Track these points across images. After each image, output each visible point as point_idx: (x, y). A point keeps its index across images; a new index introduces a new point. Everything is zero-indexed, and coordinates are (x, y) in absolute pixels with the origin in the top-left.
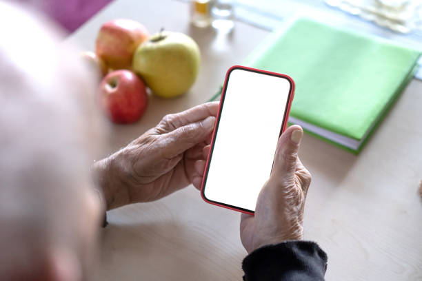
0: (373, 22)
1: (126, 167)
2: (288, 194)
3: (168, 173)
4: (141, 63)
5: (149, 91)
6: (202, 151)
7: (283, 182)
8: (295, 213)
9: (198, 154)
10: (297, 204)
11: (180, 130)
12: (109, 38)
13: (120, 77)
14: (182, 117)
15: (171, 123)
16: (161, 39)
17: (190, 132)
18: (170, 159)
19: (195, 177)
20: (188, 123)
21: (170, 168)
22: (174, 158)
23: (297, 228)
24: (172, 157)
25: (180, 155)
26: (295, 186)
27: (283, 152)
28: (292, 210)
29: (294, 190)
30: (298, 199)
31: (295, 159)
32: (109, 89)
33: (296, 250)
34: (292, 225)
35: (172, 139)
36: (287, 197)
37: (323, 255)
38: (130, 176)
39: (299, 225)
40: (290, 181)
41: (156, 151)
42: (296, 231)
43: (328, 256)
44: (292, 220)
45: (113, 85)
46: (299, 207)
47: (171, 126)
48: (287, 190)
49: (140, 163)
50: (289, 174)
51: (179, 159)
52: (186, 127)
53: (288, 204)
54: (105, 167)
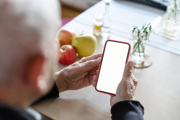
0: (163, 36)
1: (66, 74)
2: (128, 85)
3: (82, 78)
4: (75, 43)
5: (77, 55)
6: (96, 72)
7: (127, 80)
8: (131, 92)
9: (94, 73)
10: (132, 89)
11: (88, 62)
12: (63, 34)
13: (66, 47)
14: (89, 58)
15: (85, 60)
16: (82, 34)
17: (91, 62)
18: (83, 72)
19: (93, 82)
20: (91, 60)
21: (83, 76)
22: (85, 72)
23: (132, 98)
24: (84, 71)
25: (87, 71)
26: (131, 83)
27: (126, 70)
28: (130, 91)
29: (130, 84)
30: (132, 87)
31: (131, 73)
32: (62, 51)
33: (131, 103)
34: (130, 96)
35: (84, 65)
36: (128, 86)
37: (142, 107)
38: (68, 78)
39: (133, 97)
40: (129, 80)
41: (78, 68)
42: (132, 99)
43: (144, 108)
44: (130, 94)
45: (64, 50)
46: (133, 90)
47: (84, 61)
48: (128, 83)
49: (72, 72)
50: (129, 78)
51: (87, 73)
52: (90, 61)
53: (128, 88)
54: (58, 74)
